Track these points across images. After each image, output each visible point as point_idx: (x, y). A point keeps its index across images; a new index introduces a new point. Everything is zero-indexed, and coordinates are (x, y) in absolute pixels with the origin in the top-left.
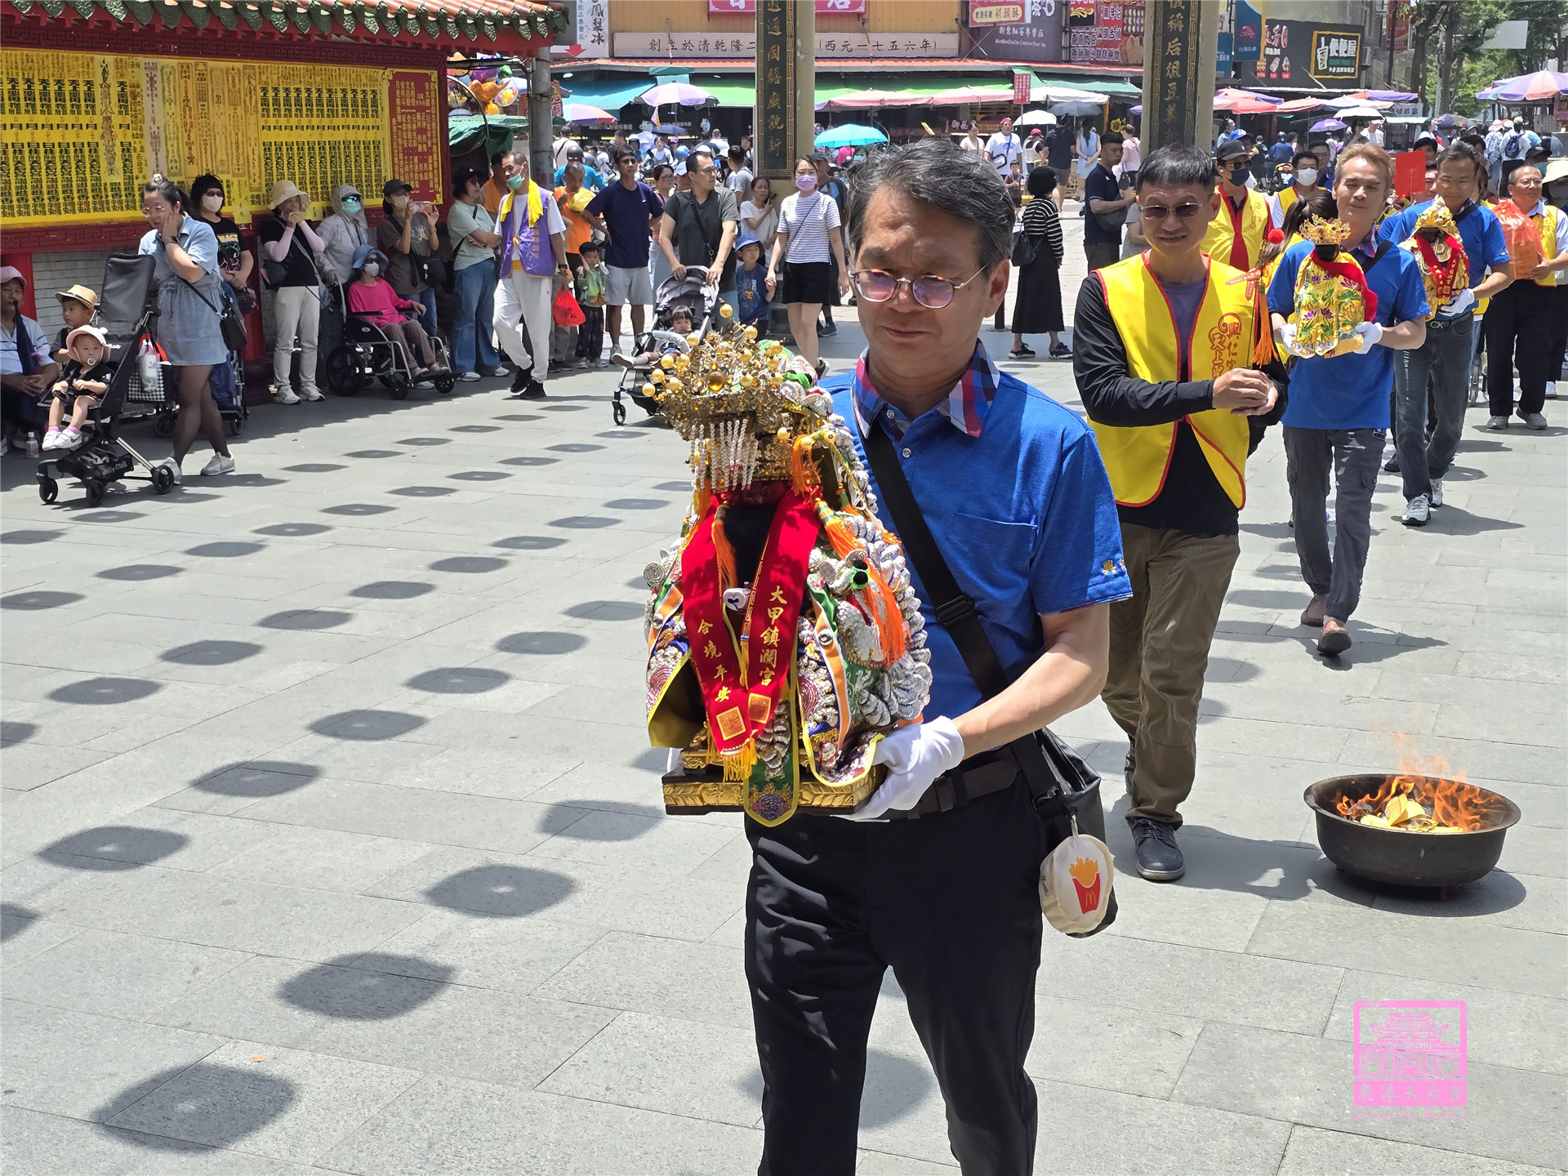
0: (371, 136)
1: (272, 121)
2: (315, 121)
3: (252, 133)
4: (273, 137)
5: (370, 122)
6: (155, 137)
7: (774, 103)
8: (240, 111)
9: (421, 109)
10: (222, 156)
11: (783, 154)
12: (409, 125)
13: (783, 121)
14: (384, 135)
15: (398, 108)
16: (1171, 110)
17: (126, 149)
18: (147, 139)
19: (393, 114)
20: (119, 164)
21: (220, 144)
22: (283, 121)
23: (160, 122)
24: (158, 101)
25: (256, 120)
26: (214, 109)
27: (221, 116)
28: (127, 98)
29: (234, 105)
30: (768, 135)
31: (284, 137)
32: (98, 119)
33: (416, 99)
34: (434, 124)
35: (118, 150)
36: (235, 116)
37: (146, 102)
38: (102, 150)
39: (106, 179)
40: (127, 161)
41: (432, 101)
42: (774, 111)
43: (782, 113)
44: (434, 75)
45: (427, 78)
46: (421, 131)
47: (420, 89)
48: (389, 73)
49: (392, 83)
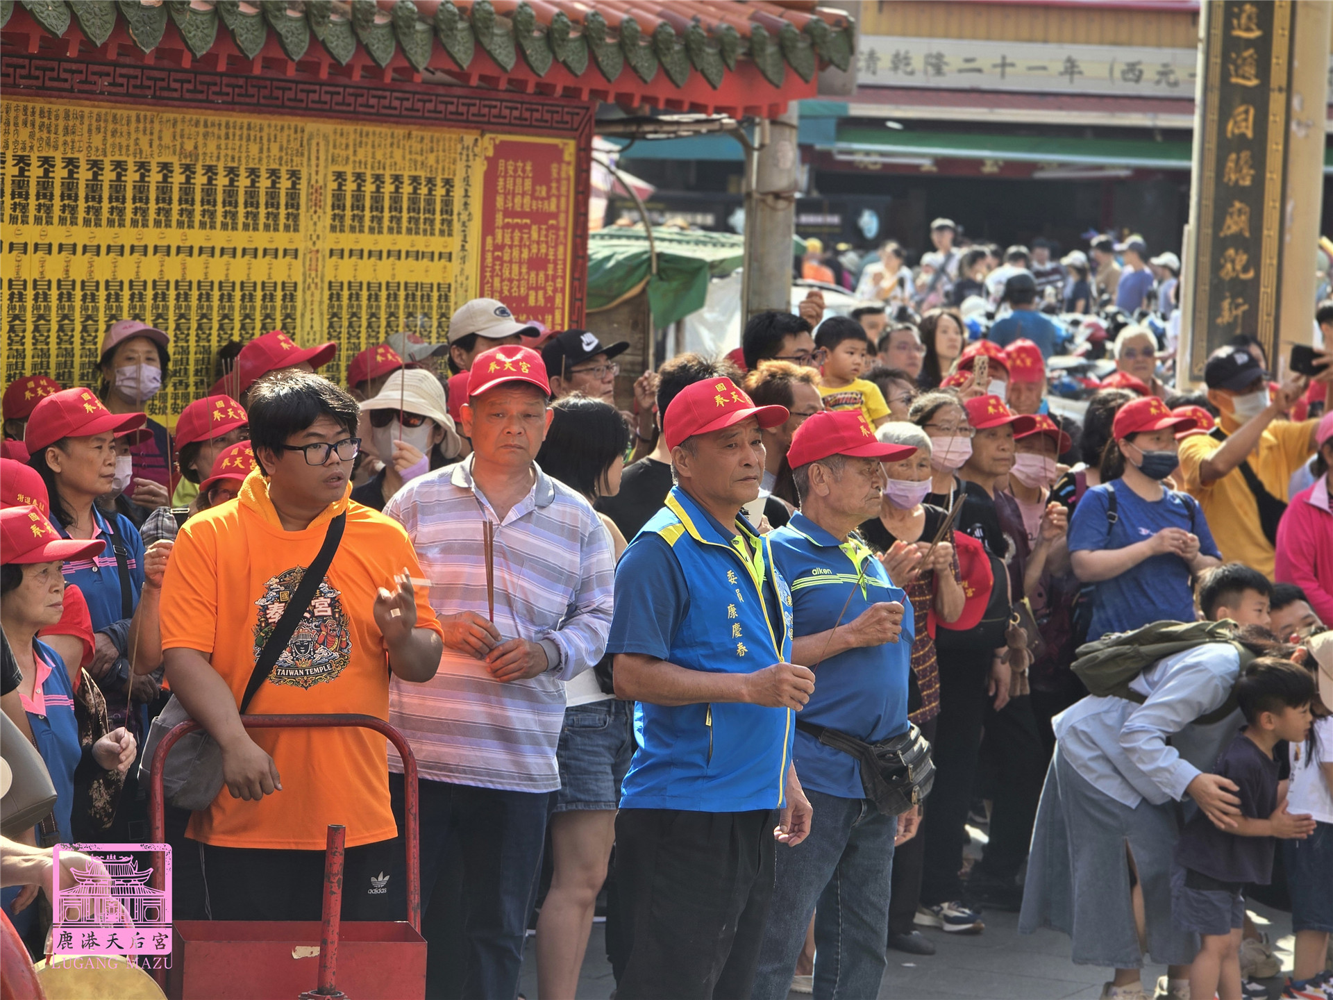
0: (435, 273)
7: (1236, 225)
9: (539, 217)
12: (516, 253)
13: (1254, 262)
15: (499, 218)
19: (488, 227)
30: (1220, 289)
33: (533, 197)
34: (561, 249)
41: (560, 204)
42: (1237, 241)
43: (1253, 246)
44: (569, 148)
45: (557, 153)
46: (537, 263)
47: (541, 177)
48: (488, 143)
49: (492, 163)
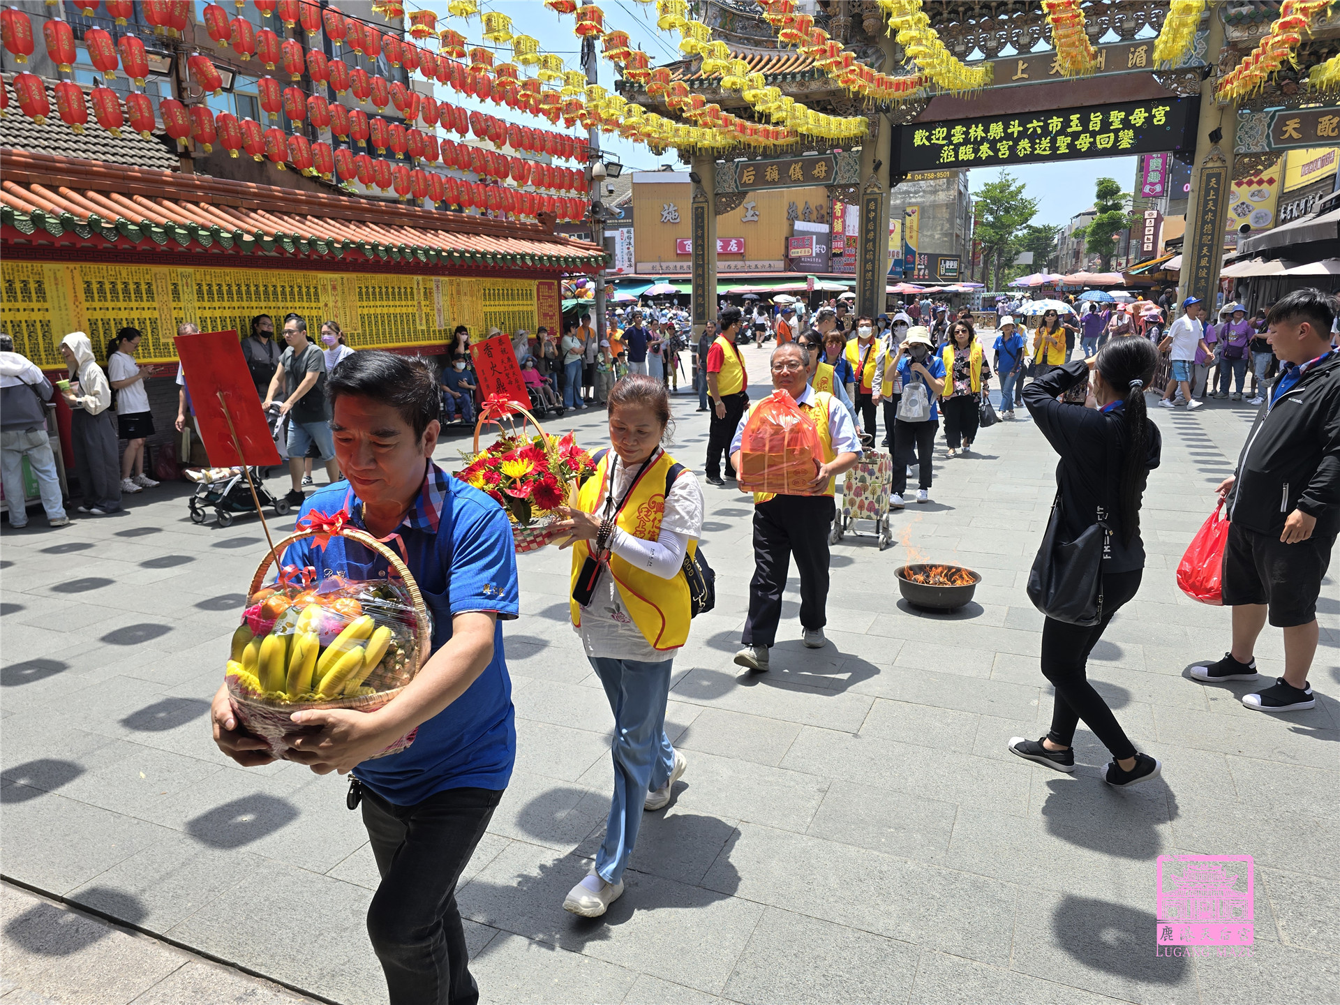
0: (529, 308)
1: (488, 303)
2: (506, 303)
3: (480, 308)
4: (488, 309)
5: (529, 302)
6: (439, 310)
7: (700, 292)
8: (474, 299)
9: (550, 297)
10: (467, 317)
11: (704, 314)
12: (545, 304)
13: (704, 300)
14: (535, 308)
15: (541, 297)
16: (868, 293)
17: (427, 315)
18: (435, 312)
19: (538, 299)
20: (424, 321)
21: (466, 313)
22: (492, 303)
23: (441, 304)
24: (440, 295)
25: (481, 303)
26: (463, 298)
27: (466, 301)
28: (428, 294)
29: (472, 296)
30: (697, 306)
31: (493, 309)
32: (415, 303)
33: (548, 292)
34: (556, 303)
35: (424, 316)
36: (473, 302)
37: (435, 295)
38: (417, 316)
39: (419, 328)
40: (427, 321)
41: (555, 294)
42: (700, 295)
43: (703, 296)
44: (556, 282)
45: (553, 284)
46: (550, 306)
47: (550, 288)
48: (537, 282)
49: (538, 286)
